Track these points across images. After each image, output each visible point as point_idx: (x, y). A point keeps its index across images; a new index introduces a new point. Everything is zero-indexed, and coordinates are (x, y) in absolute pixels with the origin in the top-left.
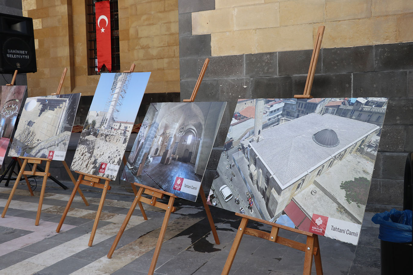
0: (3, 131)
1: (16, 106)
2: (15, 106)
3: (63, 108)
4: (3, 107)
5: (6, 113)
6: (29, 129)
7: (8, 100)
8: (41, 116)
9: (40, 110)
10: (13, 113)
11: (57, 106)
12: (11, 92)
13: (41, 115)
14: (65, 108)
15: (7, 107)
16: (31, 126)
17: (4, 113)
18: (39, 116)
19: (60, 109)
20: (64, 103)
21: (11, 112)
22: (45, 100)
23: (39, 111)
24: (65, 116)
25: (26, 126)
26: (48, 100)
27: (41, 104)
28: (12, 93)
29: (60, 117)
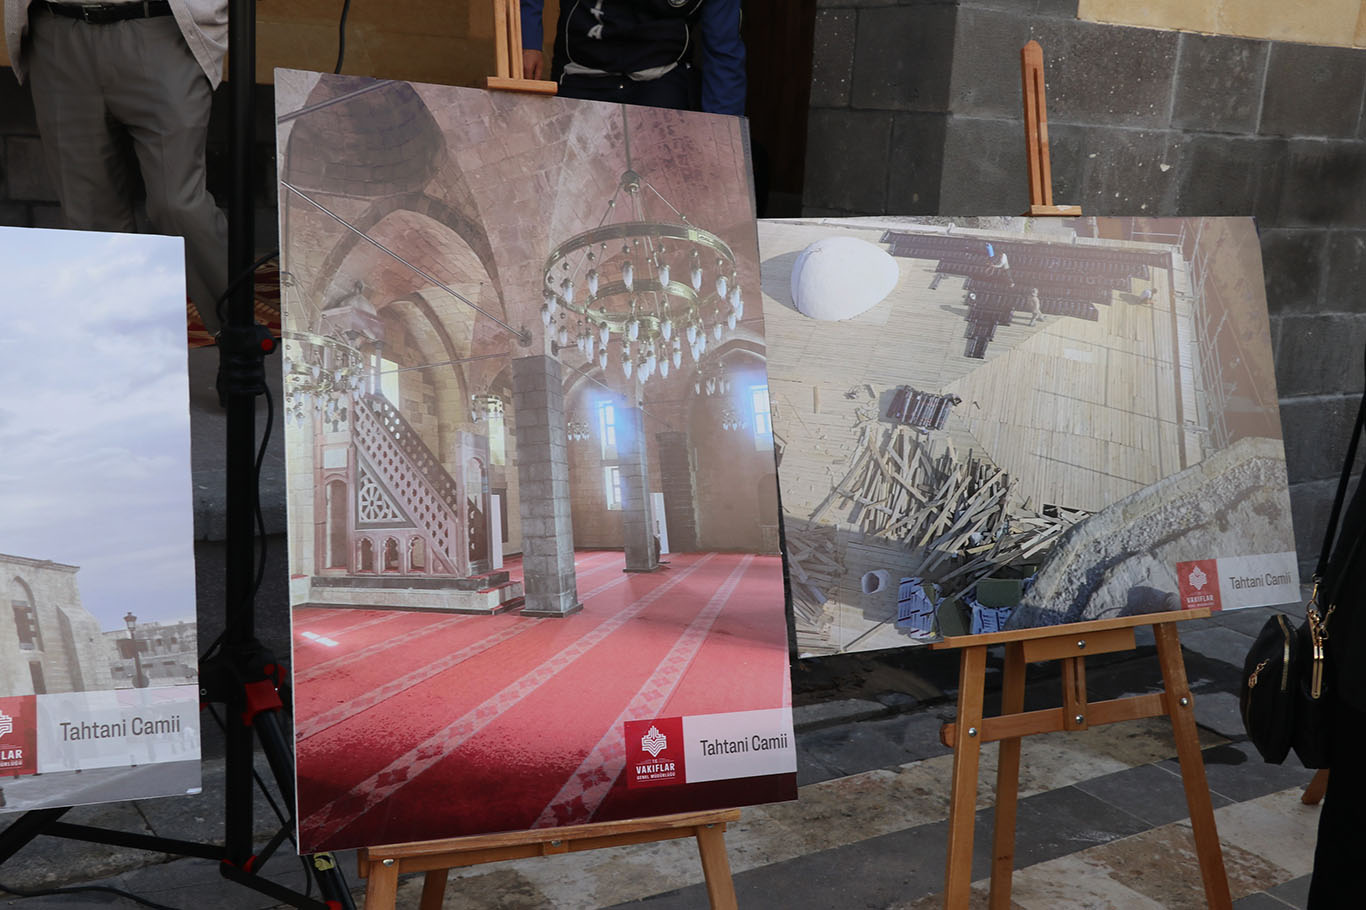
0: (658, 500)
1: (709, 285)
2: (697, 282)
3: (1162, 299)
4: (549, 293)
5: (615, 339)
6: (916, 445)
7: (578, 228)
8: (987, 353)
9: (959, 312)
10: (699, 347)
11: (1109, 288)
12: (583, 157)
13: (990, 344)
14: (1179, 302)
15: (603, 292)
16: (933, 426)
17: (587, 346)
18: (978, 352)
19: (1144, 310)
20: (1159, 274)
21: (681, 330)
22: (976, 246)
23: (962, 325)
24: (1202, 355)
25: (877, 430)
26: (1001, 246)
27: (943, 270)
28: (597, 162)
29: (1166, 355)
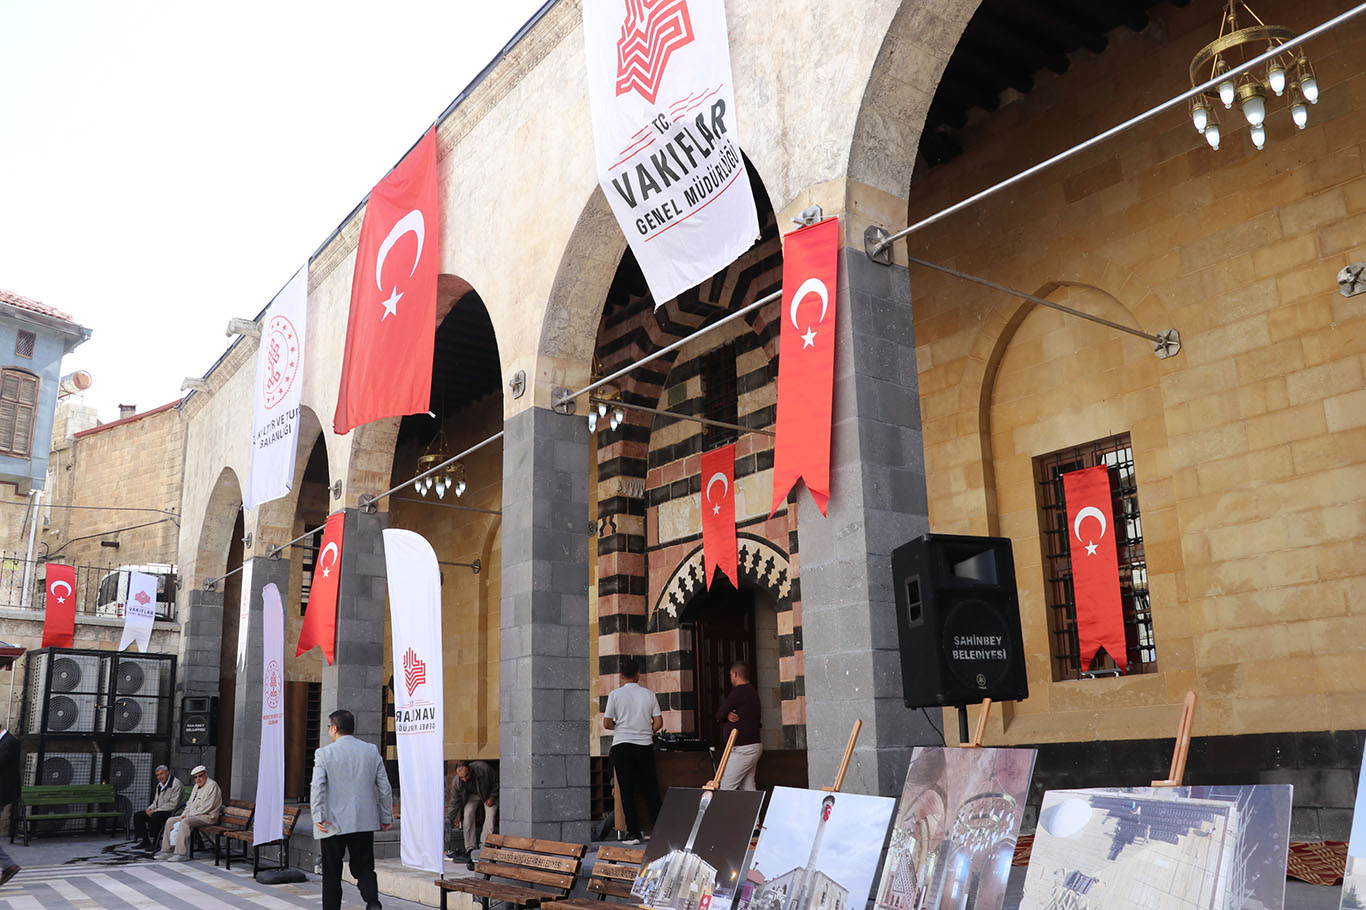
0: (966, 896)
1: (1004, 816)
2: (1001, 815)
3: (1217, 835)
4: (958, 818)
5: (972, 836)
6: (1074, 900)
7: (972, 795)
8: (1118, 857)
9: (1111, 836)
10: (995, 840)
11: (1188, 827)
12: (980, 769)
13: (1120, 854)
14: (1227, 837)
15: (973, 818)
16: (1083, 892)
17: (962, 837)
18: (1113, 858)
19: (1206, 840)
20: (1219, 819)
21: (991, 834)
22: (1127, 803)
23: (1110, 842)
24: (1235, 869)
25: (1061, 890)
26: (1139, 802)
27: (1110, 815)
28: (984, 771)
29: (1212, 868)
